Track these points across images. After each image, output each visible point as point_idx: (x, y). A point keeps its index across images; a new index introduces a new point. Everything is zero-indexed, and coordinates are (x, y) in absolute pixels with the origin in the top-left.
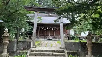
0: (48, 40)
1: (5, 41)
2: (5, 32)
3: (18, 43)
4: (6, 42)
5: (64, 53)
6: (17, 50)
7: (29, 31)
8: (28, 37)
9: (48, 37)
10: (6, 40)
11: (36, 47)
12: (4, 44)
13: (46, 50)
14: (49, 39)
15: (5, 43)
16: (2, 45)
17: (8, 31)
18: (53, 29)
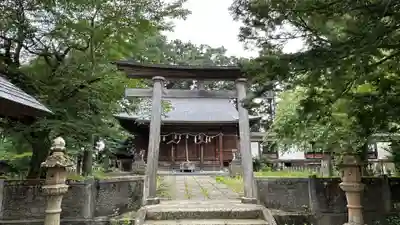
0: (183, 173)
1: (55, 184)
2: (53, 152)
3: (98, 188)
4: (57, 187)
5: (263, 218)
6: (96, 214)
7: (120, 146)
8: (117, 167)
9: (183, 163)
10: (58, 178)
11: (158, 202)
12: (50, 195)
13: (199, 213)
14: (186, 171)
15: (52, 191)
16: (41, 198)
17: (63, 148)
18: (198, 141)
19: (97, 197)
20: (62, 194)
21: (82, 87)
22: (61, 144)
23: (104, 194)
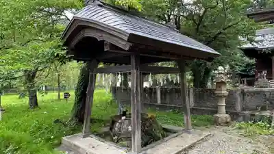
3: (243, 95)
4: (223, 92)
6: (244, 109)
10: (223, 88)
17: (223, 72)
19: (243, 98)
20: (225, 96)
21: (220, 33)
22: (222, 70)
23: (247, 98)
